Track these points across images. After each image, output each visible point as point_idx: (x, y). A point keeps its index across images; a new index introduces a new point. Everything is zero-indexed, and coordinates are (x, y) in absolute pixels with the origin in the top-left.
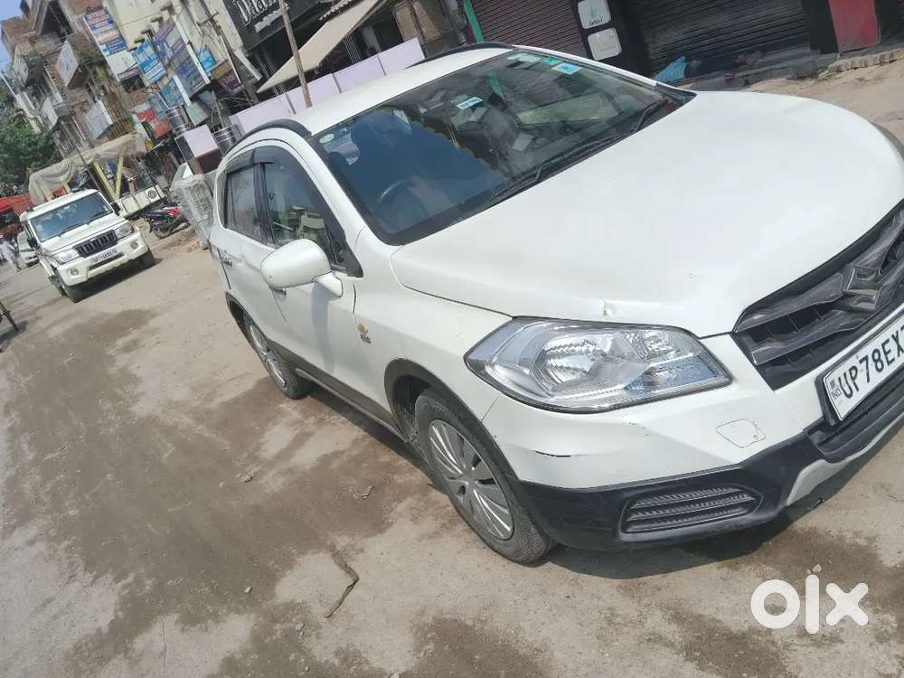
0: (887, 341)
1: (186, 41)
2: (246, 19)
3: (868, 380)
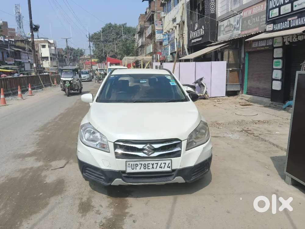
0: (150, 164)
1: (176, 38)
2: (191, 38)
3: (140, 169)
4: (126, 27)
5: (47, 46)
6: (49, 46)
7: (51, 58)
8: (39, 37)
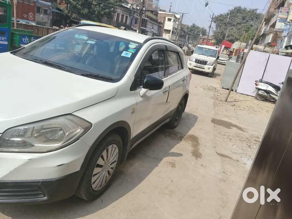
4: (256, 13)
5: (172, 20)
6: (174, 20)
7: (173, 32)
8: (171, 11)
